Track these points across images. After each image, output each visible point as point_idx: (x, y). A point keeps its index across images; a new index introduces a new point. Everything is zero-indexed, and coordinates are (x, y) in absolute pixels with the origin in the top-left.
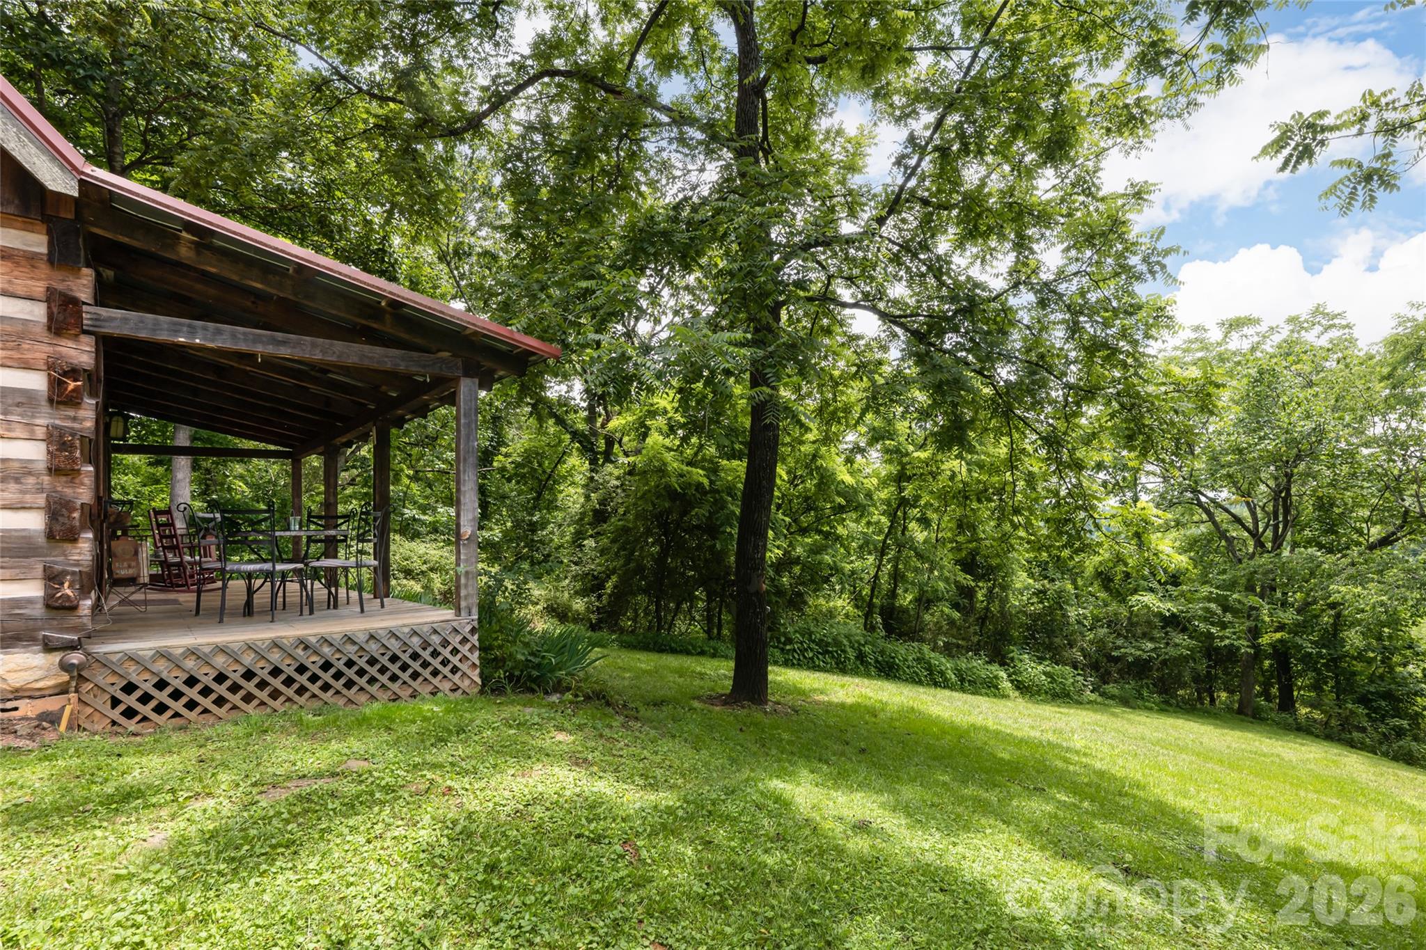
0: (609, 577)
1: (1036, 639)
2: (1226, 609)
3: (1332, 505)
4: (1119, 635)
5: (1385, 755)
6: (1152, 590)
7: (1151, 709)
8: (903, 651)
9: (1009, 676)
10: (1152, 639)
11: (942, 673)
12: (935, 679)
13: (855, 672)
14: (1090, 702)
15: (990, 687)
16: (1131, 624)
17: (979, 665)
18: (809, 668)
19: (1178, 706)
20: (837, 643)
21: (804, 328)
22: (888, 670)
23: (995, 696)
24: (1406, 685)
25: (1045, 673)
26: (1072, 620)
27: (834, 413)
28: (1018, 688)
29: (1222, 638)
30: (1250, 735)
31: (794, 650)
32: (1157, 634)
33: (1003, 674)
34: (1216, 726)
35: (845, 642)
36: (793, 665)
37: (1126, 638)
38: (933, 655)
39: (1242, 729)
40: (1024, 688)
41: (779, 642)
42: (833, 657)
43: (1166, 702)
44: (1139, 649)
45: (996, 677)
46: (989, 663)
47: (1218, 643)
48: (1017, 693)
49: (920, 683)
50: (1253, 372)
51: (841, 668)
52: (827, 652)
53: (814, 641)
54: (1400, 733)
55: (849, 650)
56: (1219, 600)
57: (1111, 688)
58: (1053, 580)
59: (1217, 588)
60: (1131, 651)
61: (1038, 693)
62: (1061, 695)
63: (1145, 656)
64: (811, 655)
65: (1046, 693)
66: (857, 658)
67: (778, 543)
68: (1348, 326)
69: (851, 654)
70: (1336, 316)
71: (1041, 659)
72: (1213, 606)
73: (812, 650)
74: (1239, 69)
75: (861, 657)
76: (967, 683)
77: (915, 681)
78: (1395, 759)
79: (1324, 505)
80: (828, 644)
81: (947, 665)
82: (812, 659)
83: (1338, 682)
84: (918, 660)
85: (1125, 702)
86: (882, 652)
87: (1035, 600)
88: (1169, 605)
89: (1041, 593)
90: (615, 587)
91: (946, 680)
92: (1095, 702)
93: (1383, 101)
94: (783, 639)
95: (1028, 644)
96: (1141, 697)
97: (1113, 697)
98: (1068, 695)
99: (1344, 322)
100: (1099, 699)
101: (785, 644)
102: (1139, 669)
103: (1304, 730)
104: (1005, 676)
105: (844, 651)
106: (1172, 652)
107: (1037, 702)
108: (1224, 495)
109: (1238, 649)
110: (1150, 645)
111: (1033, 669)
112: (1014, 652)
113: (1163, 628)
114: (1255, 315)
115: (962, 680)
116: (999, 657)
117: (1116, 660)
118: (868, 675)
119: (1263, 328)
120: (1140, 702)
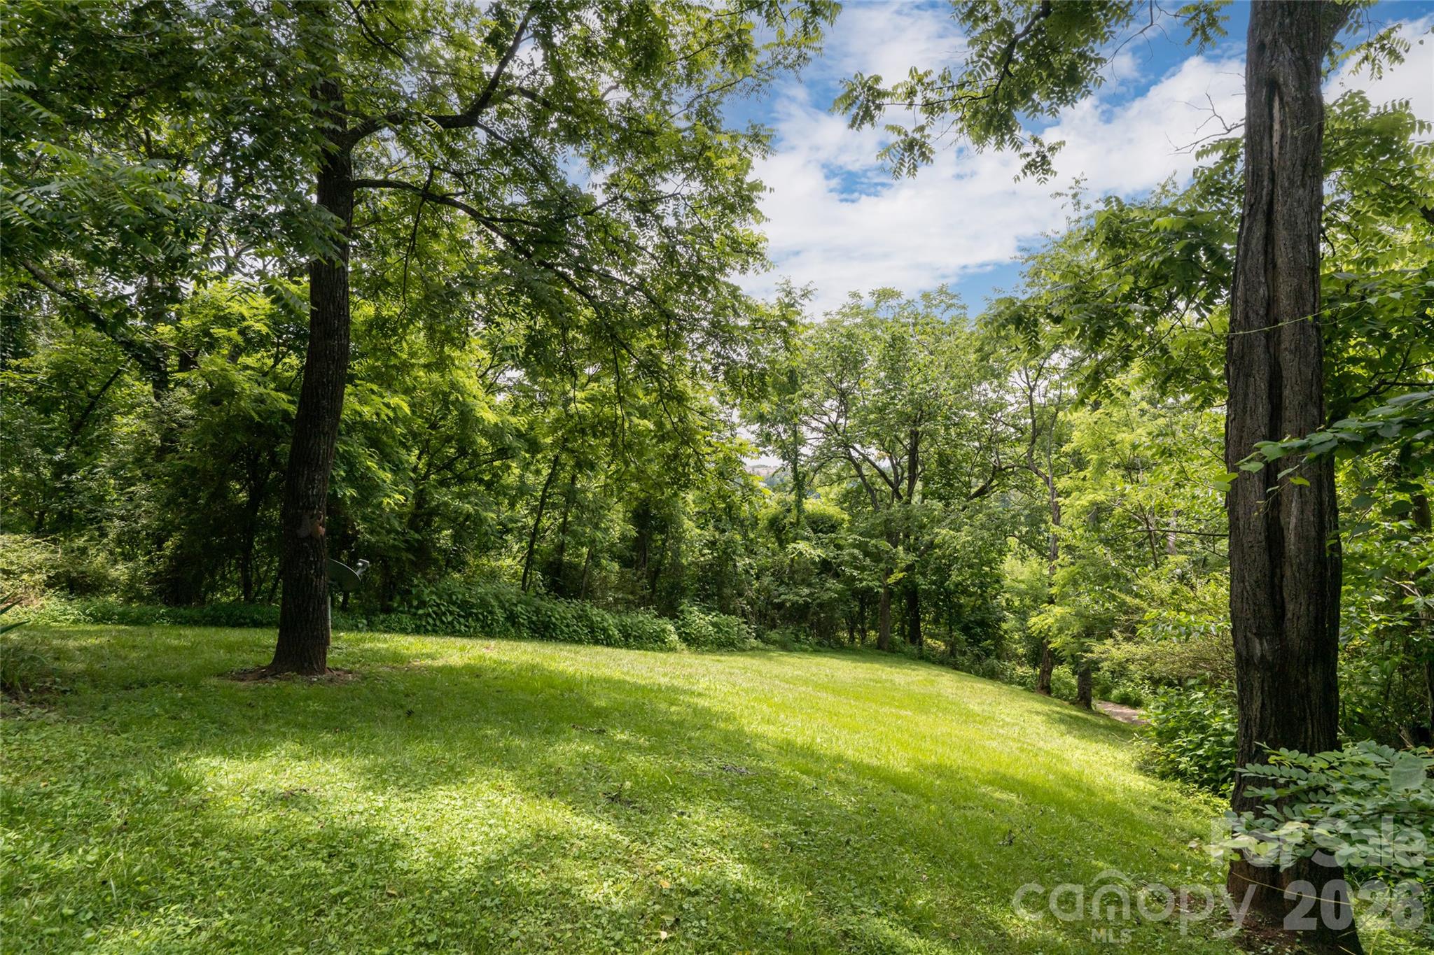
0: (169, 535)
1: (706, 590)
2: (866, 554)
3: (949, 462)
4: (782, 582)
5: (977, 674)
6: (808, 539)
7: (805, 651)
8: (563, 610)
9: (677, 629)
10: (809, 585)
11: (604, 630)
12: (597, 636)
13: (504, 635)
14: (752, 649)
15: (656, 641)
16: (793, 572)
17: (646, 619)
18: (447, 634)
19: (830, 646)
20: (484, 603)
21: (406, 227)
22: (544, 631)
23: (661, 650)
24: (994, 613)
25: (714, 625)
26: (739, 570)
27: (447, 333)
28: (685, 640)
29: (861, 580)
30: (877, 666)
31: (429, 615)
32: (814, 580)
33: (671, 628)
34: (854, 661)
35: (494, 602)
36: (426, 632)
37: (788, 585)
38: (595, 611)
39: (878, 661)
40: (693, 641)
41: (410, 606)
42: (478, 620)
43: (820, 644)
44: (797, 594)
45: (663, 631)
46: (659, 617)
47: (859, 585)
48: (684, 646)
49: (580, 642)
50: (888, 338)
51: (488, 632)
52: (471, 614)
53: (454, 603)
54: (988, 654)
55: (498, 611)
56: (860, 546)
57: (774, 635)
58: (724, 531)
59: (861, 535)
60: (789, 597)
61: (705, 644)
62: (725, 644)
63: (801, 601)
64: (450, 619)
65: (712, 643)
66: (507, 619)
67: (402, 487)
68: (963, 307)
69: (500, 615)
70: (954, 297)
71: (709, 611)
72: (856, 551)
73: (451, 613)
74: (822, 23)
75: (512, 618)
76: (632, 639)
77: (574, 639)
78: (983, 676)
79: (943, 461)
80: (473, 606)
81: (610, 621)
82: (451, 623)
83: (950, 615)
84: (579, 618)
85: (785, 647)
86: (537, 611)
87: (706, 551)
88: (819, 551)
89: (712, 544)
90: (178, 547)
91: (609, 637)
92: (758, 648)
93: (926, 80)
94: (415, 603)
95: (698, 596)
96: (798, 640)
97: (774, 642)
98: (732, 644)
99: (961, 303)
100: (761, 645)
101: (417, 608)
102: (798, 614)
103: (926, 658)
104: (673, 629)
105: (491, 613)
106: (826, 597)
107: (702, 653)
108: (873, 452)
109: (872, 589)
110: (806, 591)
111: (700, 620)
112: (685, 604)
113: (818, 574)
114: (897, 289)
115: (627, 636)
116: (670, 610)
117: (780, 606)
118: (519, 637)
119: (903, 301)
120: (797, 645)
